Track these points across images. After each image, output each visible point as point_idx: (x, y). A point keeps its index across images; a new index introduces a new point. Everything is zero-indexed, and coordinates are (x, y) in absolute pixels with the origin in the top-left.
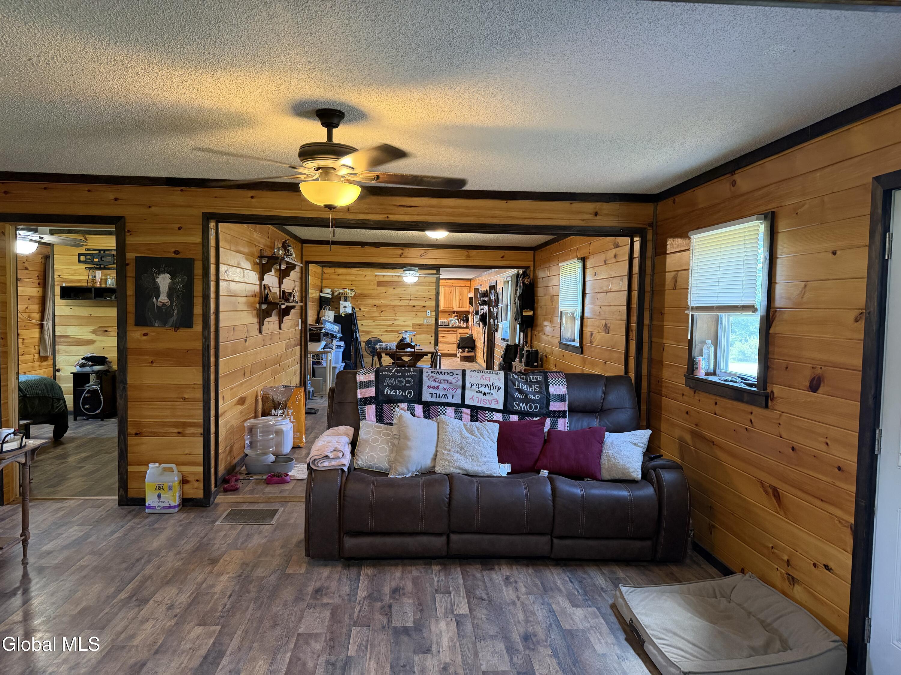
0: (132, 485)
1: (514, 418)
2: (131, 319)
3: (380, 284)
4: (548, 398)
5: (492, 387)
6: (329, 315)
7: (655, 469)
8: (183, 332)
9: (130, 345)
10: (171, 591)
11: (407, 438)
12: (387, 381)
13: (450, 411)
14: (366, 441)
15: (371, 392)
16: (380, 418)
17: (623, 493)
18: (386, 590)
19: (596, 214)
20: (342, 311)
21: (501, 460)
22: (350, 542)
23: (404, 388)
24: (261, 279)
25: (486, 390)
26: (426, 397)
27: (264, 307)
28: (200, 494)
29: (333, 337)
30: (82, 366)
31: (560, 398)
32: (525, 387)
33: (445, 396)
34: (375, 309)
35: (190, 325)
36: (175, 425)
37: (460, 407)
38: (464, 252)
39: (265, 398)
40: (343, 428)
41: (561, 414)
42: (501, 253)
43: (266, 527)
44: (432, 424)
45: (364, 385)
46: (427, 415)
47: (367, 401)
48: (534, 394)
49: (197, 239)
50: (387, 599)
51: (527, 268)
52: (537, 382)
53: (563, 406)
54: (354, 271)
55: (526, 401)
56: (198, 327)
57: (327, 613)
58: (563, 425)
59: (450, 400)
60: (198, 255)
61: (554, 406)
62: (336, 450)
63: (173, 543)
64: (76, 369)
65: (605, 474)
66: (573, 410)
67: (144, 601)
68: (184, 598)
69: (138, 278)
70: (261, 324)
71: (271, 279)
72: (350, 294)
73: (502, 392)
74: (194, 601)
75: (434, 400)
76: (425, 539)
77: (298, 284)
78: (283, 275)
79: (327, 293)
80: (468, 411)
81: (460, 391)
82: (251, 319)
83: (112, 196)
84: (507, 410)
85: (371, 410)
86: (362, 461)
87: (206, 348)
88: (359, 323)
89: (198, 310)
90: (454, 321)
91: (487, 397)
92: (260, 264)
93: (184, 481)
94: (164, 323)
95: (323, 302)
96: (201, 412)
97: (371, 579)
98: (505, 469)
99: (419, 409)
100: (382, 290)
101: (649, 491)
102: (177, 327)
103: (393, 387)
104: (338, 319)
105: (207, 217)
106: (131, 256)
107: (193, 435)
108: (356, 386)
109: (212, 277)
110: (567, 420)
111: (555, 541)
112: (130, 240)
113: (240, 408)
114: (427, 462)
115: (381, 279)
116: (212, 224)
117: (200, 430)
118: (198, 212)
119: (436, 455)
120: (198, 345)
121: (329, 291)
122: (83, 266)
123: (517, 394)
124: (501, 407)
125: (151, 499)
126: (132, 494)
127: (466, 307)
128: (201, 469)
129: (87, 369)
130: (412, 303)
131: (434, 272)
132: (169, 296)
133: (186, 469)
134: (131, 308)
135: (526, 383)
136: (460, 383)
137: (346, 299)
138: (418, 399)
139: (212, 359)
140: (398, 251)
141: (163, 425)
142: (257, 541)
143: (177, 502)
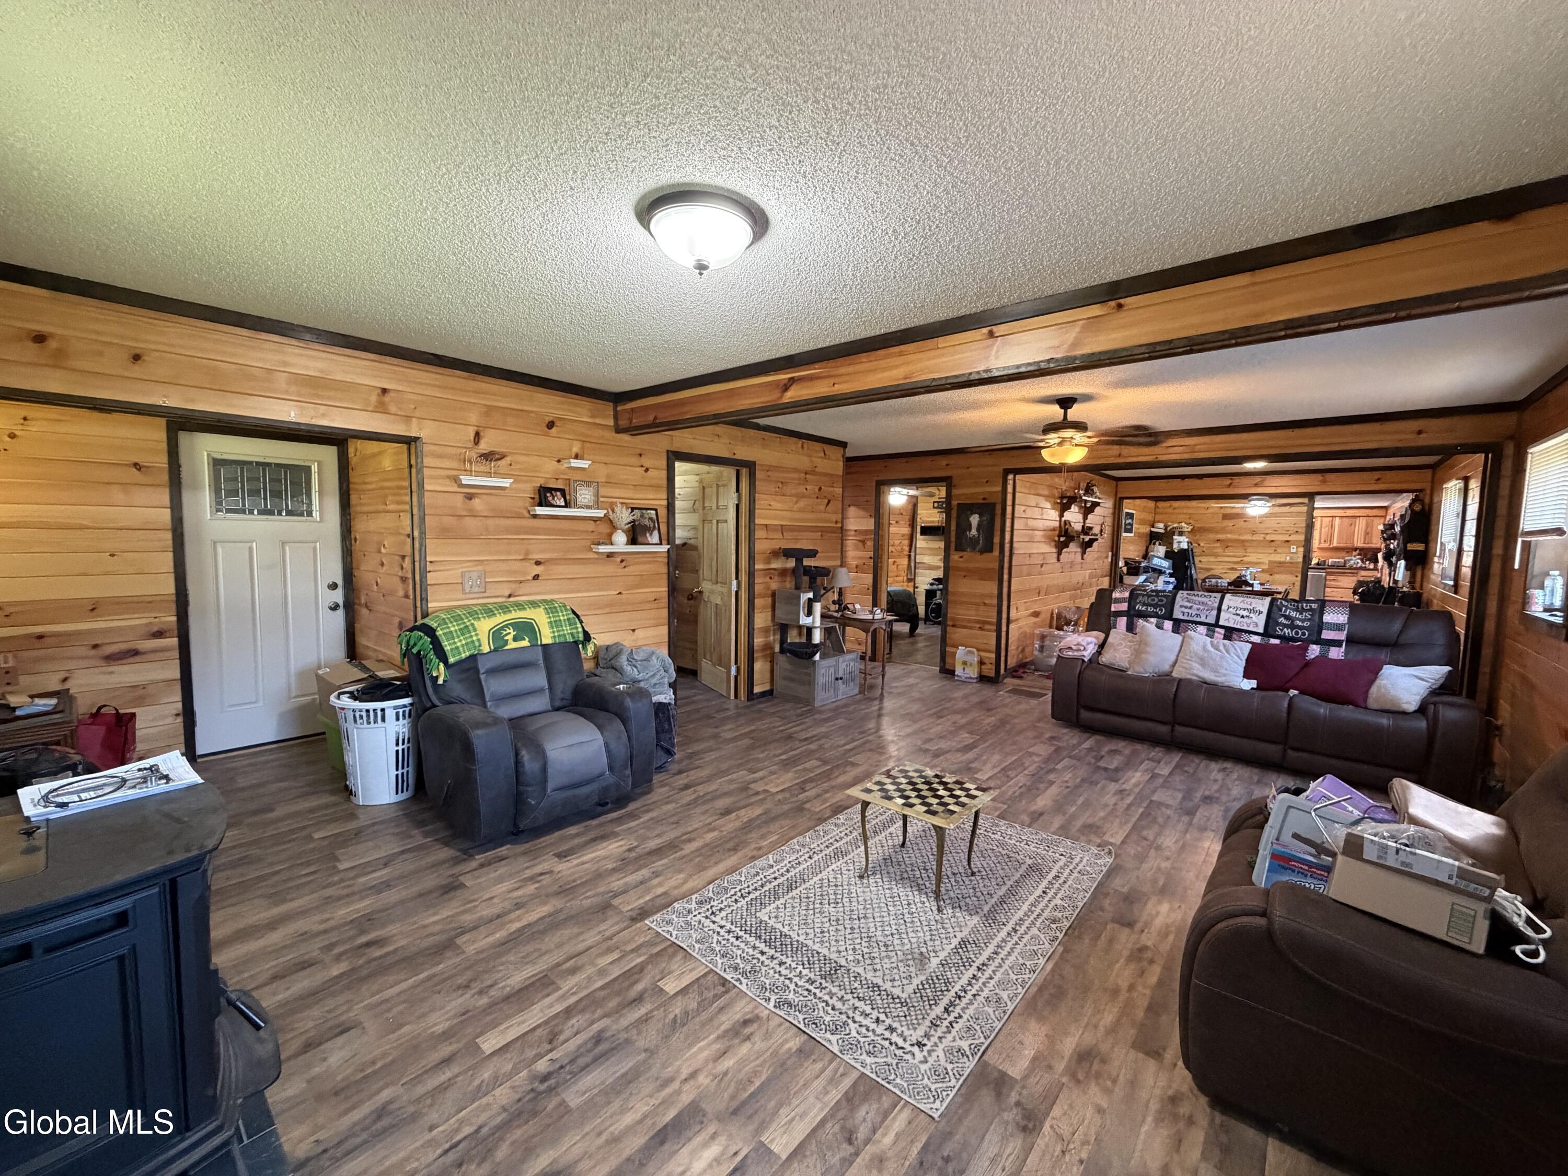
0: (948, 660)
1: (1274, 641)
2: (953, 545)
3: (1226, 517)
4: (1321, 626)
5: (1252, 611)
6: (1160, 550)
7: (1435, 704)
8: (987, 556)
9: (951, 564)
10: (957, 717)
11: (1146, 644)
12: (1140, 598)
13: (1202, 629)
14: (1112, 644)
15: (1124, 607)
16: (1131, 628)
17: (1384, 721)
18: (1106, 749)
19: (1420, 432)
20: (1175, 546)
21: (1247, 675)
22: (1085, 715)
23: (1155, 606)
24: (1061, 516)
25: (1245, 613)
26: (1177, 614)
27: (1062, 539)
28: (992, 674)
29: (1160, 572)
30: (932, 584)
31: (1338, 627)
32: (1293, 614)
33: (1198, 615)
34: (1218, 545)
35: (991, 551)
36: (978, 622)
37: (1212, 627)
38: (1319, 477)
39: (1059, 616)
40: (1095, 633)
41: (1337, 643)
42: (1377, 475)
43: (1033, 702)
44: (1178, 638)
45: (1118, 601)
46: (1176, 630)
47: (1119, 614)
48: (1303, 621)
49: (999, 488)
50: (1103, 753)
51: (1421, 491)
52: (1311, 610)
53: (1342, 636)
54: (1194, 503)
55: (1292, 627)
56: (996, 553)
57: (1053, 748)
58: (1336, 653)
59: (1203, 619)
60: (998, 500)
61: (1327, 635)
62: (1078, 644)
63: (965, 697)
64: (928, 587)
65: (1372, 703)
66: (1350, 640)
67: (941, 717)
68: (964, 721)
69: (958, 517)
70: (1059, 553)
71: (1074, 516)
72: (1186, 528)
73: (1263, 617)
74: (970, 723)
75: (1185, 618)
76: (1150, 725)
77: (1109, 521)
78: (1088, 511)
79: (1160, 528)
80: (1222, 631)
81: (1215, 613)
82: (1051, 550)
83: (944, 463)
84: (1266, 634)
85: (1122, 622)
86: (1105, 659)
87: (1001, 567)
88: (1197, 559)
89: (997, 540)
90: (1355, 560)
91: (1245, 620)
92: (1061, 503)
93: (981, 663)
94: (974, 549)
95: (1153, 537)
96: (995, 614)
97: (1097, 742)
98: (1249, 685)
99: (1168, 624)
100: (1229, 523)
101: (1423, 724)
102: (982, 552)
103: (1144, 604)
104: (1169, 555)
105: (1007, 472)
106: (954, 503)
107: (989, 630)
108: (1111, 601)
109: (1009, 515)
110: (1343, 649)
111: (1290, 752)
112: (955, 492)
113: (1033, 620)
114: (1166, 667)
115: (1228, 511)
116: (1011, 477)
117: (994, 627)
118: (1001, 469)
119: (1176, 662)
120: (996, 565)
121: (1161, 525)
122: (936, 511)
123: (1282, 620)
124: (1261, 630)
125: (959, 671)
126: (947, 667)
127: (1377, 542)
128: (993, 656)
129: (935, 587)
130: (1269, 538)
131: (1306, 500)
132: (978, 530)
133: (983, 654)
134: (953, 539)
135: (1297, 610)
136: (1216, 605)
137: (1181, 534)
138: (1170, 618)
139: (1006, 577)
140: (1227, 481)
141: (970, 621)
142: (1023, 706)
143: (976, 675)
